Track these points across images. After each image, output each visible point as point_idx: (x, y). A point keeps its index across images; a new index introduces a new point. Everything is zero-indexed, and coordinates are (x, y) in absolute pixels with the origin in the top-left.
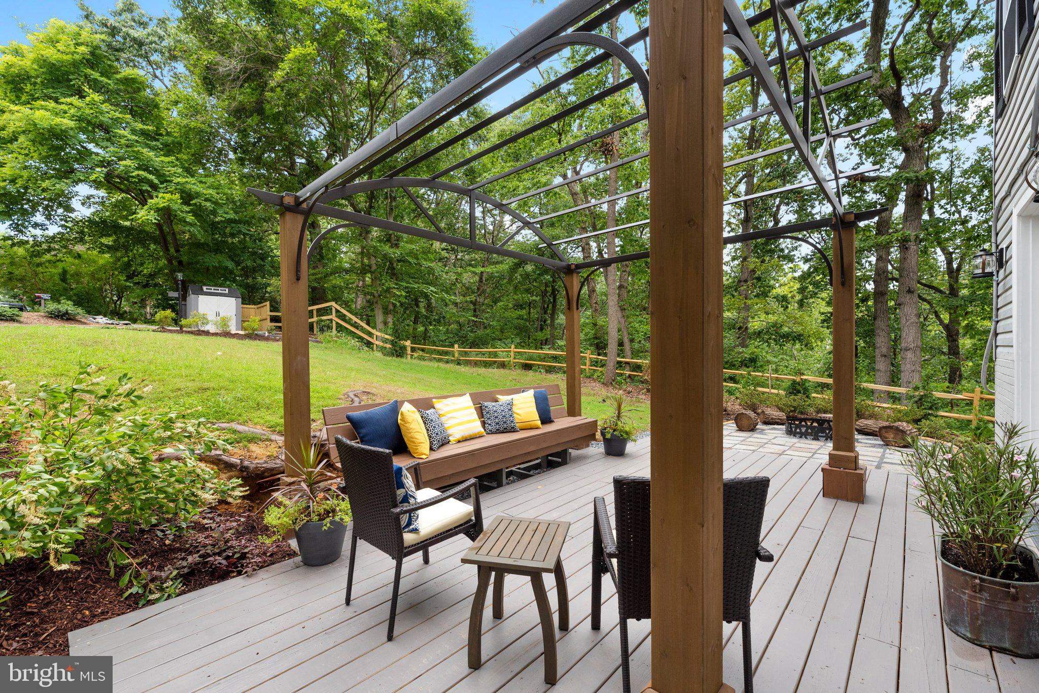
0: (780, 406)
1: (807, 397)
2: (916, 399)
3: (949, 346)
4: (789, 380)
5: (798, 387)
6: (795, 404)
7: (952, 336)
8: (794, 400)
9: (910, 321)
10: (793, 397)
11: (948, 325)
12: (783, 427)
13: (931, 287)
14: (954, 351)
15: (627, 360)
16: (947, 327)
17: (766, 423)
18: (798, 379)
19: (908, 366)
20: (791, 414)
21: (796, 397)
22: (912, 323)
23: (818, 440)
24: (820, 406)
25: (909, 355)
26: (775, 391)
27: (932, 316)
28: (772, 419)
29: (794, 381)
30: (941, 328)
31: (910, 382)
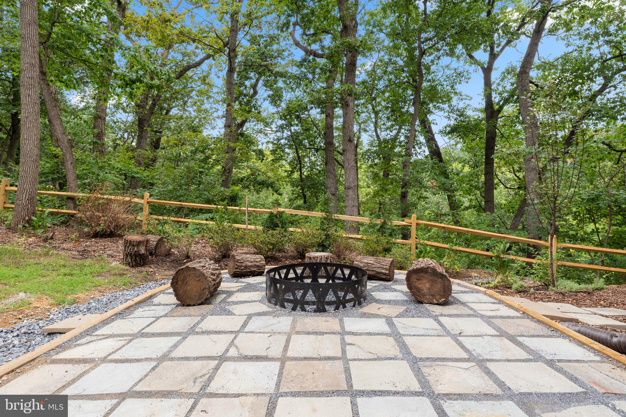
0: (257, 244)
1: (286, 231)
2: (378, 227)
4: (267, 212)
5: (276, 220)
6: (273, 240)
8: (273, 235)
9: (351, 165)
10: (270, 232)
12: (261, 280)
15: (69, 194)
17: (237, 275)
18: (274, 211)
19: (350, 202)
20: (269, 253)
21: (275, 232)
22: (352, 166)
23: (324, 311)
24: (299, 241)
25: (351, 193)
26: (252, 227)
28: (246, 267)
29: (271, 213)
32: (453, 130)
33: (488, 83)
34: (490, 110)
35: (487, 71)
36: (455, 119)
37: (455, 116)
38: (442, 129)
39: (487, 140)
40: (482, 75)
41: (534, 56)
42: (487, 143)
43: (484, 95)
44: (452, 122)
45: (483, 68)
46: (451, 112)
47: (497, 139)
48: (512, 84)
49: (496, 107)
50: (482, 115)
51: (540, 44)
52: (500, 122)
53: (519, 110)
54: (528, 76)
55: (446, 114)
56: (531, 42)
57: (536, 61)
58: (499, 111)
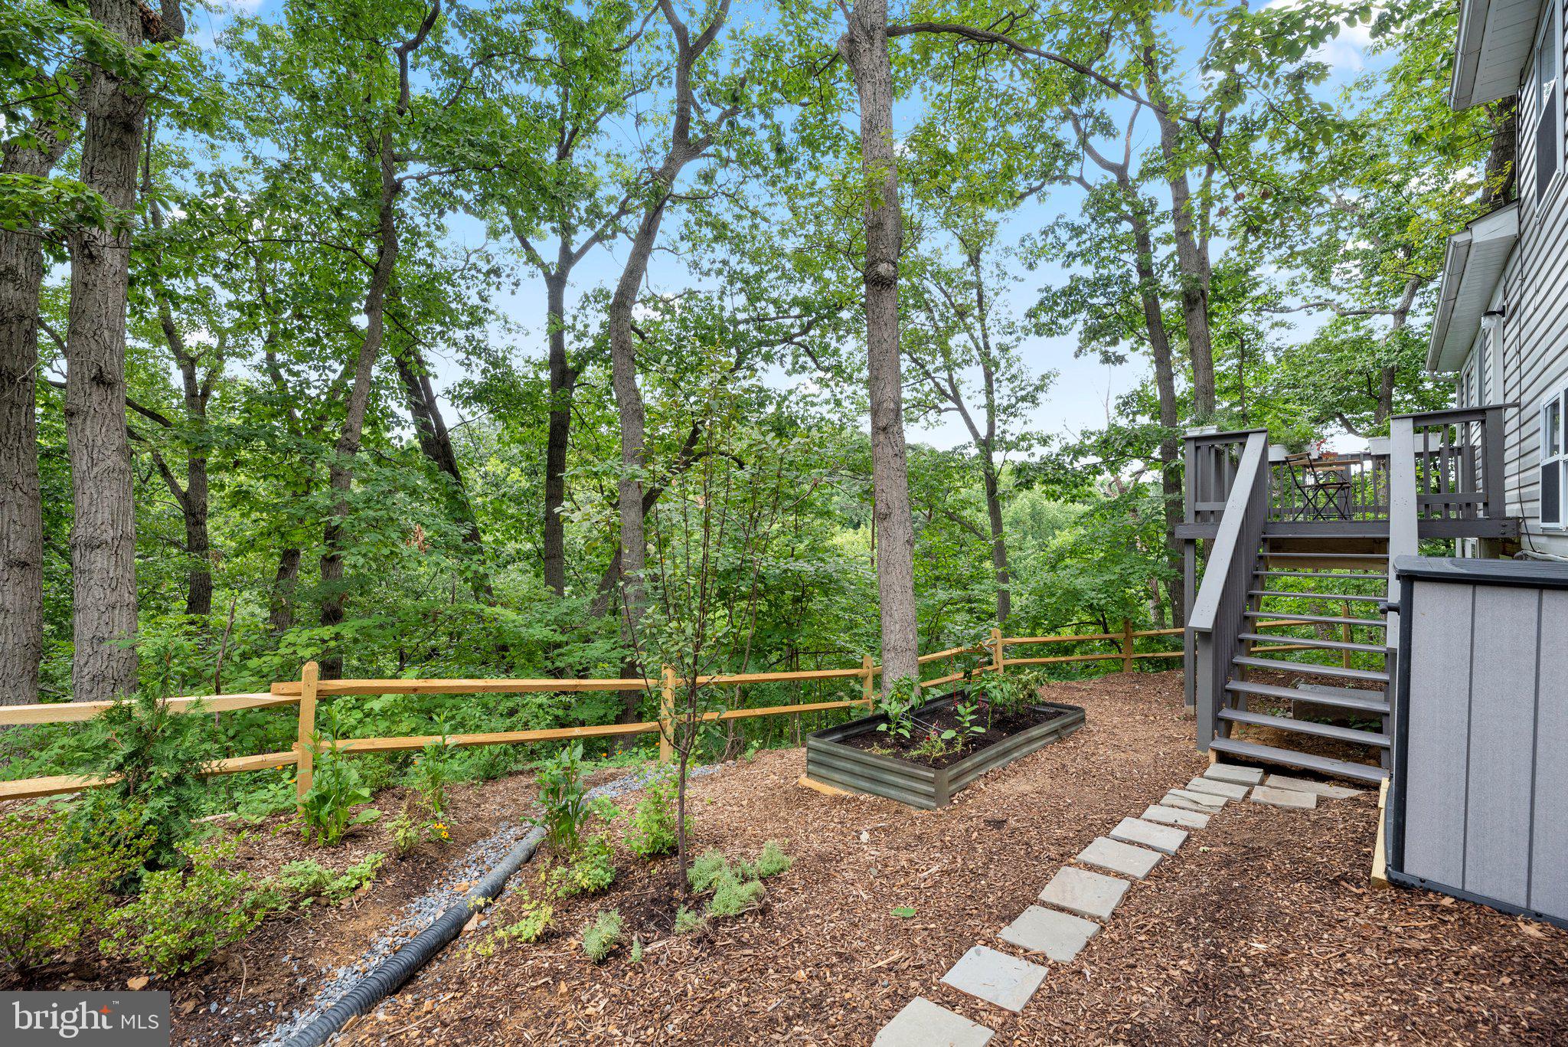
3: (189, 533)
7: (194, 515)
9: (102, 466)
11: (186, 494)
13: (154, 416)
14: (198, 543)
16: (184, 497)
19: (97, 592)
22: (109, 471)
25: (100, 560)
27: (157, 479)
30: (174, 499)
31: (102, 640)
32: (479, 395)
33: (556, 307)
34: (559, 366)
35: (556, 283)
36: (484, 371)
37: (483, 364)
38: (451, 388)
39: (553, 427)
40: (546, 290)
41: (640, 277)
42: (552, 434)
43: (549, 331)
44: (477, 378)
45: (547, 275)
46: (473, 353)
47: (572, 424)
48: (602, 326)
49: (571, 364)
50: (545, 376)
51: (650, 259)
52: (578, 394)
53: (610, 377)
54: (629, 316)
55: (462, 356)
56: (635, 248)
57: (643, 290)
58: (576, 372)
